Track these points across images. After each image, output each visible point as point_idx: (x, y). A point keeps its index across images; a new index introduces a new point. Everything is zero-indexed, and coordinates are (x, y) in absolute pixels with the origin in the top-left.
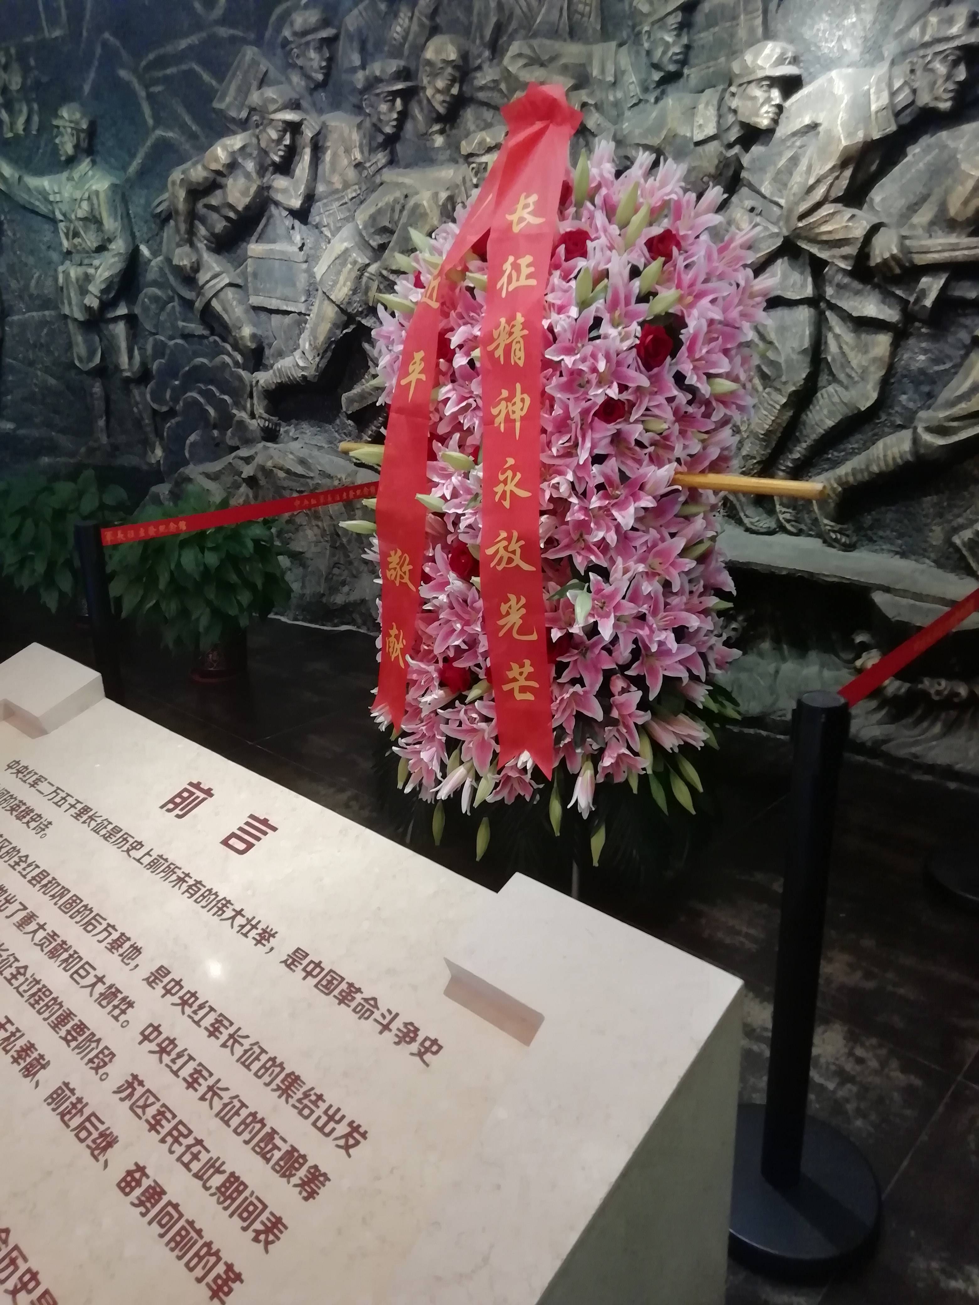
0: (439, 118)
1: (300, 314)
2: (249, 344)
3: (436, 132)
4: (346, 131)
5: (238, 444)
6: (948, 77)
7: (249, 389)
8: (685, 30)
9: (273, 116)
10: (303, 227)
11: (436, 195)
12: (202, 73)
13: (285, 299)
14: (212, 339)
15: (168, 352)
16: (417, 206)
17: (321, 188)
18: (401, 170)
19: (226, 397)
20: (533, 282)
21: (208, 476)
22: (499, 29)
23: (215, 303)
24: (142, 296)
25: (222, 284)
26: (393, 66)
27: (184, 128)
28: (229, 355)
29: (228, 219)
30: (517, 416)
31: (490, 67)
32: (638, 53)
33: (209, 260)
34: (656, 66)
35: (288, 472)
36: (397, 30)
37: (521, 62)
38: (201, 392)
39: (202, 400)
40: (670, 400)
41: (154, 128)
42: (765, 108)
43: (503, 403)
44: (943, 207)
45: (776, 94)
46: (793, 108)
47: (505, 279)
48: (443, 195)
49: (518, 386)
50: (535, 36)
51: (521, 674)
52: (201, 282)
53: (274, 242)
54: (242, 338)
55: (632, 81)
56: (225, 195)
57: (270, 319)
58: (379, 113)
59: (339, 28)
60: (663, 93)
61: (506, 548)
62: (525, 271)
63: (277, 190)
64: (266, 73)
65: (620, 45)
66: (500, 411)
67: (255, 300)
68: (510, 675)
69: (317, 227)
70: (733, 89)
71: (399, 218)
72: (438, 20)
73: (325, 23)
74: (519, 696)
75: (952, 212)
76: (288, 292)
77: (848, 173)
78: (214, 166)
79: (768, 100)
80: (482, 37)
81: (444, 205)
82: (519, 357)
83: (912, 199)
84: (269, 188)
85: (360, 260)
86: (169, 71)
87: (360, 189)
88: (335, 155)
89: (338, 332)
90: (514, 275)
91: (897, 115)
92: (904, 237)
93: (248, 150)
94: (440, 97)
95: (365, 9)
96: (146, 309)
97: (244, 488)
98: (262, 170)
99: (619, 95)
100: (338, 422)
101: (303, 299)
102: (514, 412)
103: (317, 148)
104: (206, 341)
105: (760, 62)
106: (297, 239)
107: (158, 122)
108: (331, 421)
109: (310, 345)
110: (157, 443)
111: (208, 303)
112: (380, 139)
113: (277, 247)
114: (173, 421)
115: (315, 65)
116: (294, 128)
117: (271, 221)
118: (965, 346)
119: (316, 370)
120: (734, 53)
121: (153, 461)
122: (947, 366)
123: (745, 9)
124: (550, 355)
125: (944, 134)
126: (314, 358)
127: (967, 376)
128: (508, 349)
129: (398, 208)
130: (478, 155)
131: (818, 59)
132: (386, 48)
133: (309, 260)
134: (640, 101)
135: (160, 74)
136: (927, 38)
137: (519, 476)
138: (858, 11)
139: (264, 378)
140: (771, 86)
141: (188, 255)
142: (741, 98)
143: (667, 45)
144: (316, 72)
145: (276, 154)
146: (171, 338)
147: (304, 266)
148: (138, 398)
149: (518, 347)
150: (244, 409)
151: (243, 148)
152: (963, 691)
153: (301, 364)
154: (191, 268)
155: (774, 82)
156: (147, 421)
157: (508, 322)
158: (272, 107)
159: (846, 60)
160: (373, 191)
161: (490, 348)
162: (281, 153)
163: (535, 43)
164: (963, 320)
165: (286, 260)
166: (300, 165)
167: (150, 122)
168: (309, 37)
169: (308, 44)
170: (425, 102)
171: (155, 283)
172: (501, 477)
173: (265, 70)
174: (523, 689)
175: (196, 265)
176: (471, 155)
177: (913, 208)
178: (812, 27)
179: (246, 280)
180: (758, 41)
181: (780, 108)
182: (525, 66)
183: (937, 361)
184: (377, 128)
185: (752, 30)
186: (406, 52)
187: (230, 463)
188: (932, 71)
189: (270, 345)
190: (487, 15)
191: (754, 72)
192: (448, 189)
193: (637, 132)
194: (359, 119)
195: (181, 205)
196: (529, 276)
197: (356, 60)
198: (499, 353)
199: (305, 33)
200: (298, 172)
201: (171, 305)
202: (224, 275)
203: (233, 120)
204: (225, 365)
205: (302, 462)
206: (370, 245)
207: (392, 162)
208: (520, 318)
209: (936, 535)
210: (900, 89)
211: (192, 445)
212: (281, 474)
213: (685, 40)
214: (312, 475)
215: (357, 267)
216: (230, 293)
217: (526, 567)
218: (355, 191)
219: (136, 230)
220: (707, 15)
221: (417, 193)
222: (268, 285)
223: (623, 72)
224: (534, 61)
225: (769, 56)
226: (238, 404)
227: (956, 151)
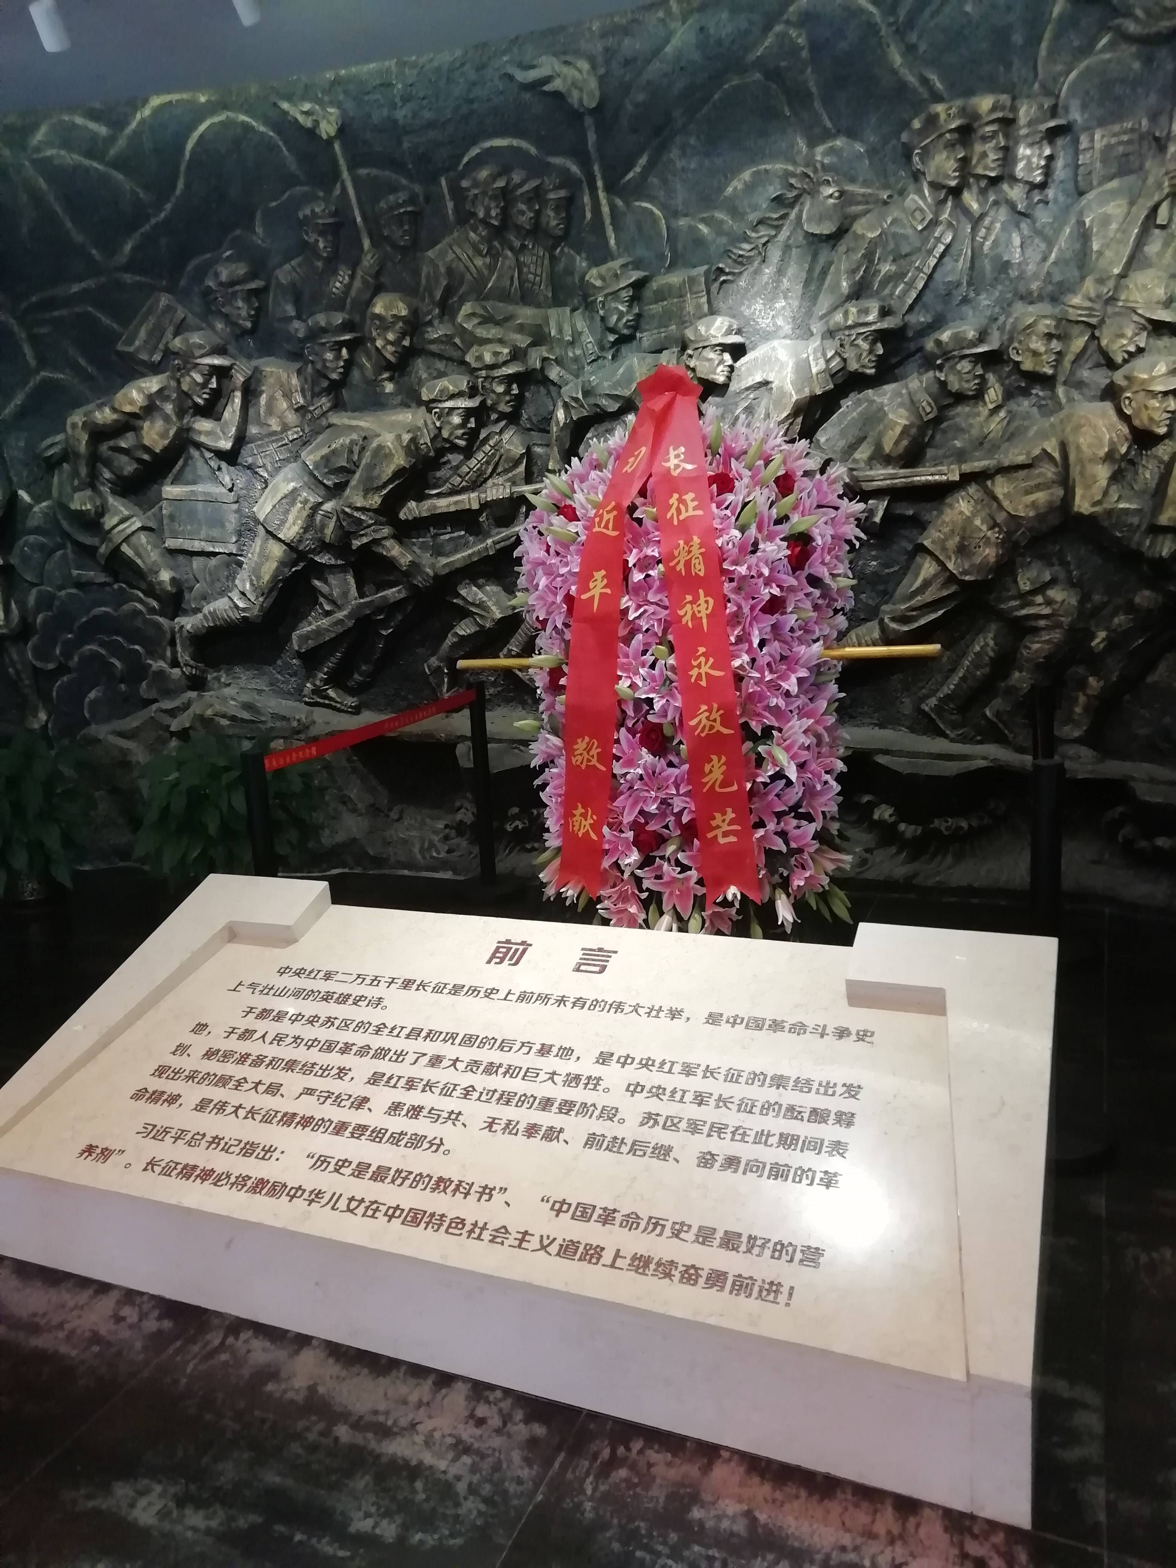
0: (389, 366)
1: (230, 554)
2: (169, 588)
3: (386, 379)
4: (284, 376)
5: (155, 696)
6: (871, 352)
7: (169, 636)
8: (635, 303)
9: (199, 361)
10: (232, 468)
11: (399, 437)
12: (99, 315)
13: (211, 541)
14: (116, 586)
15: (57, 603)
16: (380, 447)
17: (253, 430)
18: (349, 413)
19: (137, 647)
20: (700, 512)
21: (122, 735)
22: (449, 291)
23: (125, 548)
24: (21, 542)
25: (134, 528)
26: (338, 318)
27: (75, 367)
28: (141, 601)
29: (140, 461)
30: (703, 615)
31: (441, 322)
32: (592, 319)
33: (116, 503)
34: (612, 330)
35: (233, 718)
36: (337, 286)
37: (476, 321)
38: (102, 644)
39: (103, 652)
40: (807, 595)
41: (37, 371)
42: (721, 368)
43: (688, 606)
44: (879, 446)
45: (727, 356)
46: (743, 369)
47: (673, 510)
48: (406, 437)
49: (701, 592)
50: (486, 298)
51: (724, 821)
52: (107, 527)
53: (194, 483)
54: (161, 583)
55: (589, 339)
56: (139, 437)
57: (191, 562)
58: (325, 361)
59: (268, 282)
60: (617, 351)
61: (708, 718)
62: (691, 505)
63: (200, 433)
64: (184, 319)
65: (573, 310)
66: (686, 613)
67: (171, 543)
68: (714, 823)
69: (249, 467)
70: (690, 352)
71: (360, 458)
72: (383, 279)
73: (253, 275)
74: (722, 841)
75: (887, 449)
76: (215, 533)
77: (800, 420)
78: (128, 409)
79: (722, 362)
80: (431, 296)
81: (408, 446)
82: (699, 568)
83: (851, 439)
84: (189, 429)
85: (312, 500)
86: (56, 313)
87: (303, 430)
88: (271, 399)
89: (286, 570)
90: (682, 507)
91: (833, 376)
92: (852, 470)
93: (166, 393)
94: (390, 348)
95: (299, 266)
96: (25, 559)
97: (174, 743)
98: (181, 413)
99: (578, 352)
100: (279, 662)
101: (234, 539)
102: (699, 612)
103: (250, 392)
104: (108, 589)
105: (712, 331)
106: (227, 480)
107: (43, 362)
108: (271, 662)
109: (252, 584)
110: (41, 705)
111: (118, 548)
112: (325, 384)
113: (199, 488)
114: (65, 679)
115: (244, 313)
116: (222, 373)
117: (190, 462)
118: (907, 552)
119: (260, 610)
120: (683, 323)
121: (36, 726)
122: (896, 568)
123: (690, 289)
124: (726, 566)
125: (870, 392)
126: (257, 597)
127: (917, 576)
128: (688, 564)
129: (356, 449)
130: (440, 401)
131: (757, 332)
132: (324, 302)
133: (241, 500)
134: (599, 357)
135: (47, 316)
136: (850, 322)
137: (711, 660)
138: (785, 298)
139: (189, 623)
140: (723, 351)
141: (91, 499)
142: (698, 358)
143: (621, 315)
144: (244, 320)
145: (200, 396)
146: (61, 588)
147: (235, 506)
148: (15, 657)
149: (697, 561)
150: (163, 657)
151: (161, 391)
152: (964, 824)
153: (241, 605)
154: (96, 512)
155: (725, 348)
156: (27, 682)
157: (686, 543)
158: (198, 353)
159: (782, 333)
160: (319, 433)
161: (672, 564)
162: (205, 396)
163: (489, 305)
164: (902, 532)
165: (210, 501)
166: (229, 408)
167: (33, 363)
168: (238, 288)
169: (234, 294)
170: (373, 351)
171: (37, 531)
172: (695, 663)
173: (183, 316)
174: (726, 834)
175: (100, 510)
176: (434, 401)
177: (853, 447)
178: (749, 307)
179: (161, 522)
180: (705, 315)
181: (732, 368)
182: (479, 324)
183: (887, 566)
184: (321, 374)
185: (699, 307)
186: (348, 306)
187: (152, 718)
188: (857, 346)
189: (191, 589)
190: (437, 280)
191: (707, 339)
192: (409, 432)
193: (606, 384)
194: (298, 365)
195: (83, 448)
196: (695, 509)
197: (290, 310)
198: (681, 567)
199: (232, 283)
200: (226, 415)
201: (59, 553)
202: (134, 519)
203: (143, 363)
204: (136, 613)
205: (248, 706)
206: (324, 485)
207: (338, 405)
208: (696, 540)
209: (907, 706)
210: (833, 357)
211: (92, 702)
212: (224, 722)
213: (636, 310)
214: (263, 719)
215: (309, 505)
216: (143, 538)
217: (726, 731)
218: (297, 433)
219: (12, 473)
220: (655, 292)
221: (379, 435)
222: (189, 527)
223: (580, 334)
224: (487, 320)
225: (720, 328)
226: (152, 653)
227: (882, 405)
